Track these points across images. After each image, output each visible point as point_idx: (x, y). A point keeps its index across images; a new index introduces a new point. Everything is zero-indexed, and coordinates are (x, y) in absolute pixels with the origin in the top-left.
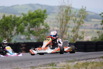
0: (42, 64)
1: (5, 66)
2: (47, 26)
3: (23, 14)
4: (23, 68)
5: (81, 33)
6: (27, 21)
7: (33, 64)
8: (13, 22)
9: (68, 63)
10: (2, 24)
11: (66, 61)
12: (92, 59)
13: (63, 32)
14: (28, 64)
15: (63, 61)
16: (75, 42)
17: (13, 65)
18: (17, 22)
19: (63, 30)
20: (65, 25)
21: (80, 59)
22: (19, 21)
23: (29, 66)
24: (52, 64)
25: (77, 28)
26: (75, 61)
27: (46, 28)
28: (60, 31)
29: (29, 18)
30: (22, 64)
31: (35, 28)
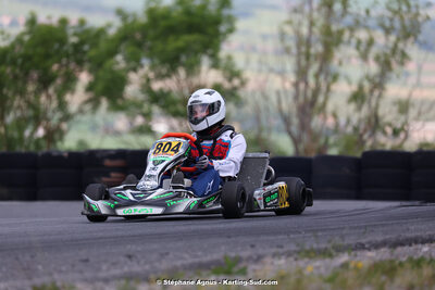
0: (179, 263)
1: (4, 269)
2: (233, 74)
3: (120, 13)
4: (86, 280)
5: (395, 109)
6: (139, 45)
7: (138, 262)
8: (71, 50)
9: (306, 260)
10: (20, 61)
11: (298, 249)
12: (424, 242)
13: (309, 106)
14: (114, 264)
15: (280, 250)
16: (358, 155)
17: (40, 267)
18: (93, 53)
19: (309, 94)
20: (321, 70)
21: (363, 241)
22: (103, 46)
23: (116, 272)
24: (225, 268)
25: (378, 84)
26: (340, 250)
27: (230, 80)
28: (296, 97)
29: (151, 33)
30: (87, 261)
31: (174, 78)
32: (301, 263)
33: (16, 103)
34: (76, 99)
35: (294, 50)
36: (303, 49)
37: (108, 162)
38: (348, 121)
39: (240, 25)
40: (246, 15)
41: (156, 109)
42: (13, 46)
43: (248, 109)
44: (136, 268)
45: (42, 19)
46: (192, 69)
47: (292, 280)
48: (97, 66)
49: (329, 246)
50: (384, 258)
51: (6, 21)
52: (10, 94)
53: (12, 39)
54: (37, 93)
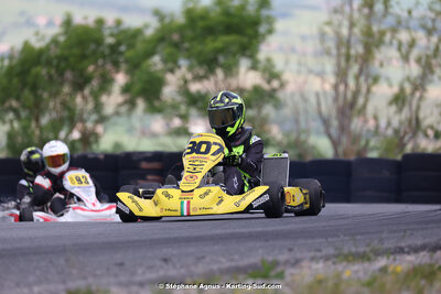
0: (215, 267)
1: (38, 272)
2: (272, 75)
3: (157, 13)
4: (120, 284)
6: (176, 45)
7: (174, 266)
8: (107, 51)
9: (344, 264)
10: (55, 62)
11: (337, 252)
13: (349, 108)
14: (150, 268)
15: (319, 254)
16: (399, 158)
17: (75, 271)
18: (130, 54)
19: (349, 95)
20: (361, 71)
21: (403, 244)
22: (140, 46)
23: (152, 275)
24: (262, 272)
25: (420, 85)
26: (378, 253)
27: (269, 82)
28: (336, 99)
29: (189, 33)
30: (122, 264)
31: (212, 79)
32: (339, 267)
33: (51, 104)
34: (113, 100)
35: (334, 52)
36: (343, 50)
37: (144, 165)
38: (389, 124)
39: (279, 25)
40: (285, 15)
41: (193, 112)
42: (48, 48)
43: (287, 112)
44: (172, 272)
45: (78, 19)
46: (230, 70)
47: (330, 284)
48: (134, 66)
49: (368, 249)
50: (424, 261)
51: (42, 21)
52: (45, 95)
53: (47, 40)
54: (72, 95)
